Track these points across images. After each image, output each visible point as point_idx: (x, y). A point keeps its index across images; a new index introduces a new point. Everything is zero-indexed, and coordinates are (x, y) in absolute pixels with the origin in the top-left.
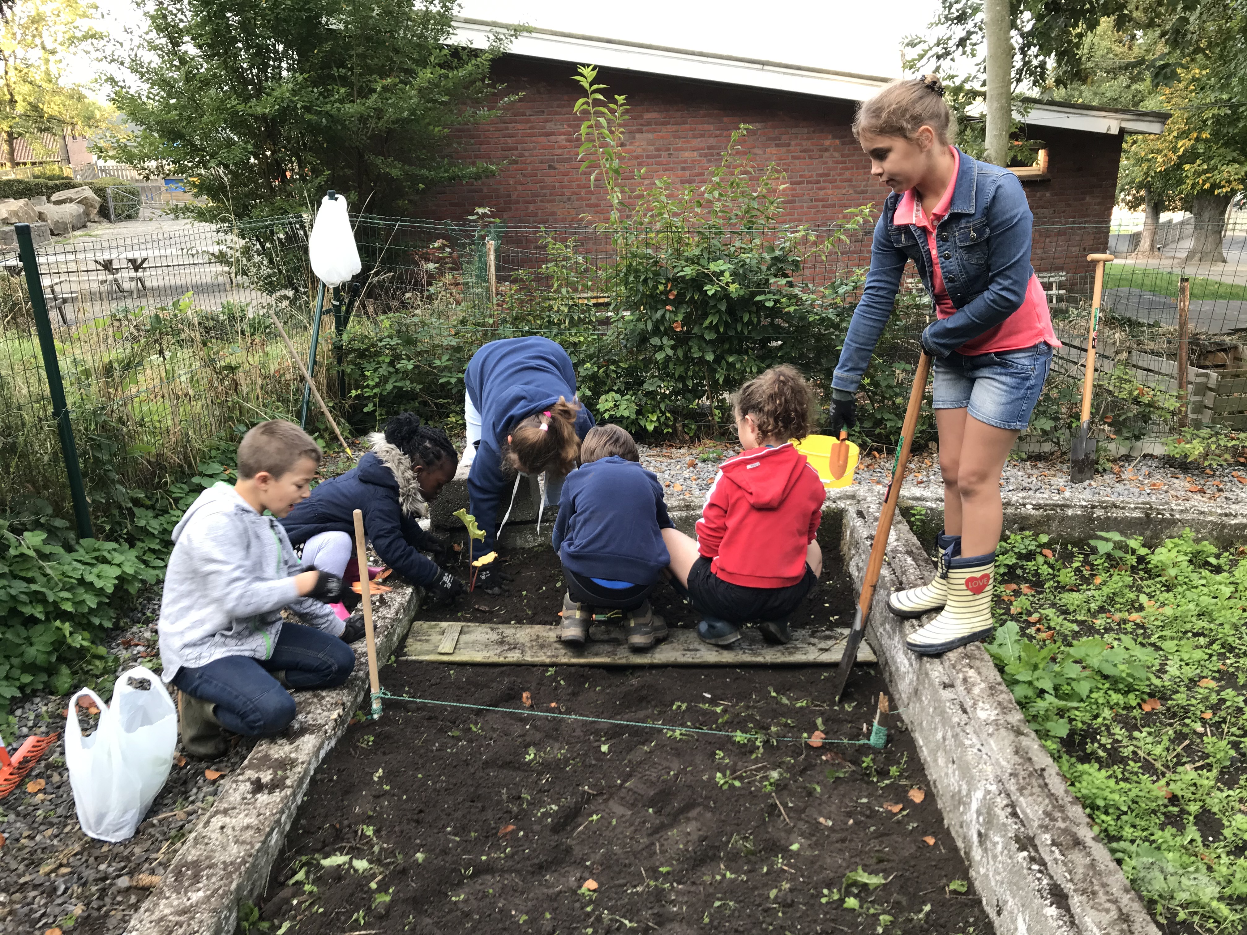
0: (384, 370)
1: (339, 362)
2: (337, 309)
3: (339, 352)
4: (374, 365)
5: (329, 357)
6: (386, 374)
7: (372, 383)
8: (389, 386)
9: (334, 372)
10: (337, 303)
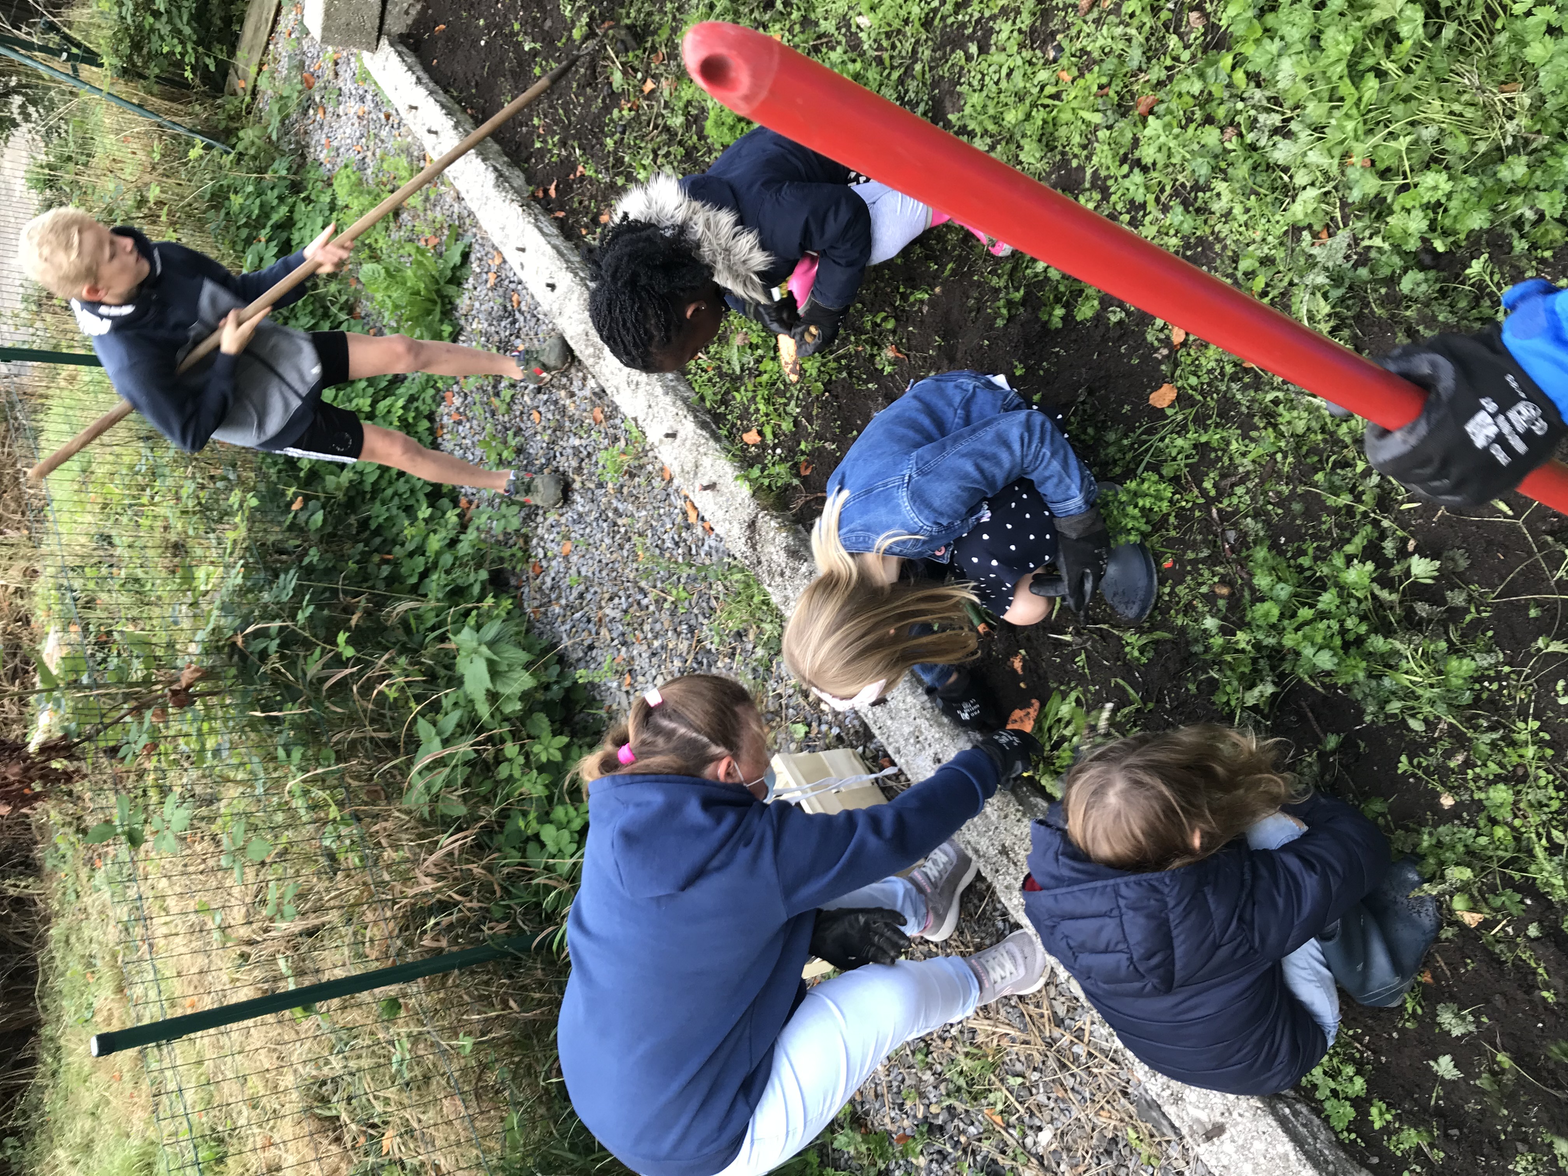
0: (165, 30)
1: (145, 78)
2: (71, 57)
3: (129, 73)
4: (155, 38)
5: (136, 88)
6: (169, 27)
7: (179, 49)
8: (187, 31)
9: (156, 88)
10: (65, 55)
